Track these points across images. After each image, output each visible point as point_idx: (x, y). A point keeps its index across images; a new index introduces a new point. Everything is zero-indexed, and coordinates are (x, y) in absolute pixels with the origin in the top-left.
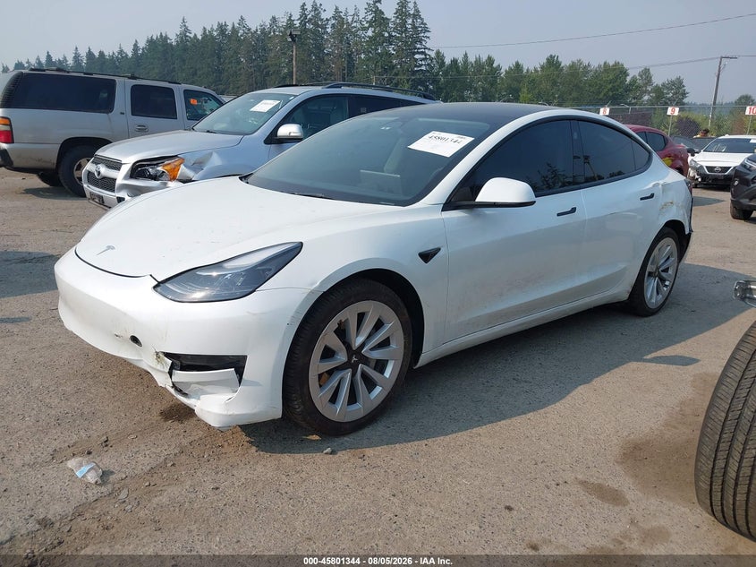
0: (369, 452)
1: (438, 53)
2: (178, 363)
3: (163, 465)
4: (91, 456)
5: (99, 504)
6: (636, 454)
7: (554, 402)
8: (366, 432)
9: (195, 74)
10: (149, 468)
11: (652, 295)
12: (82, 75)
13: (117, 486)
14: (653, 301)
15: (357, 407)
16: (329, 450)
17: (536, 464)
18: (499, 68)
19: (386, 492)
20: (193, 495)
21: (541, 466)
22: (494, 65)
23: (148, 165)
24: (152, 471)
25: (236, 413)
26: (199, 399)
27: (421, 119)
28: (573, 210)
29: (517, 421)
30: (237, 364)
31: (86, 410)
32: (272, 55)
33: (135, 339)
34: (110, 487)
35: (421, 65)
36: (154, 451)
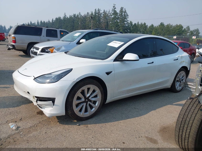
0: (89, 126)
1: (131, 22)
2: (38, 99)
3: (34, 126)
4: (16, 123)
5: (14, 135)
6: (164, 130)
7: (144, 115)
8: (90, 120)
9: (67, 27)
10: (30, 126)
11: (178, 87)
12: (34, 26)
13: (20, 131)
14: (178, 88)
15: (87, 113)
16: (78, 124)
17: (134, 131)
18: (147, 26)
19: (91, 137)
20: (39, 134)
21: (136, 132)
22: (146, 25)
23: (46, 49)
24: (31, 127)
25: (53, 113)
26: (44, 109)
27: (112, 38)
28: (153, 62)
29: (132, 119)
30: (53, 100)
31: (18, 111)
32: (87, 22)
33: (28, 93)
34: (18, 131)
35: (126, 25)
36: (33, 122)
